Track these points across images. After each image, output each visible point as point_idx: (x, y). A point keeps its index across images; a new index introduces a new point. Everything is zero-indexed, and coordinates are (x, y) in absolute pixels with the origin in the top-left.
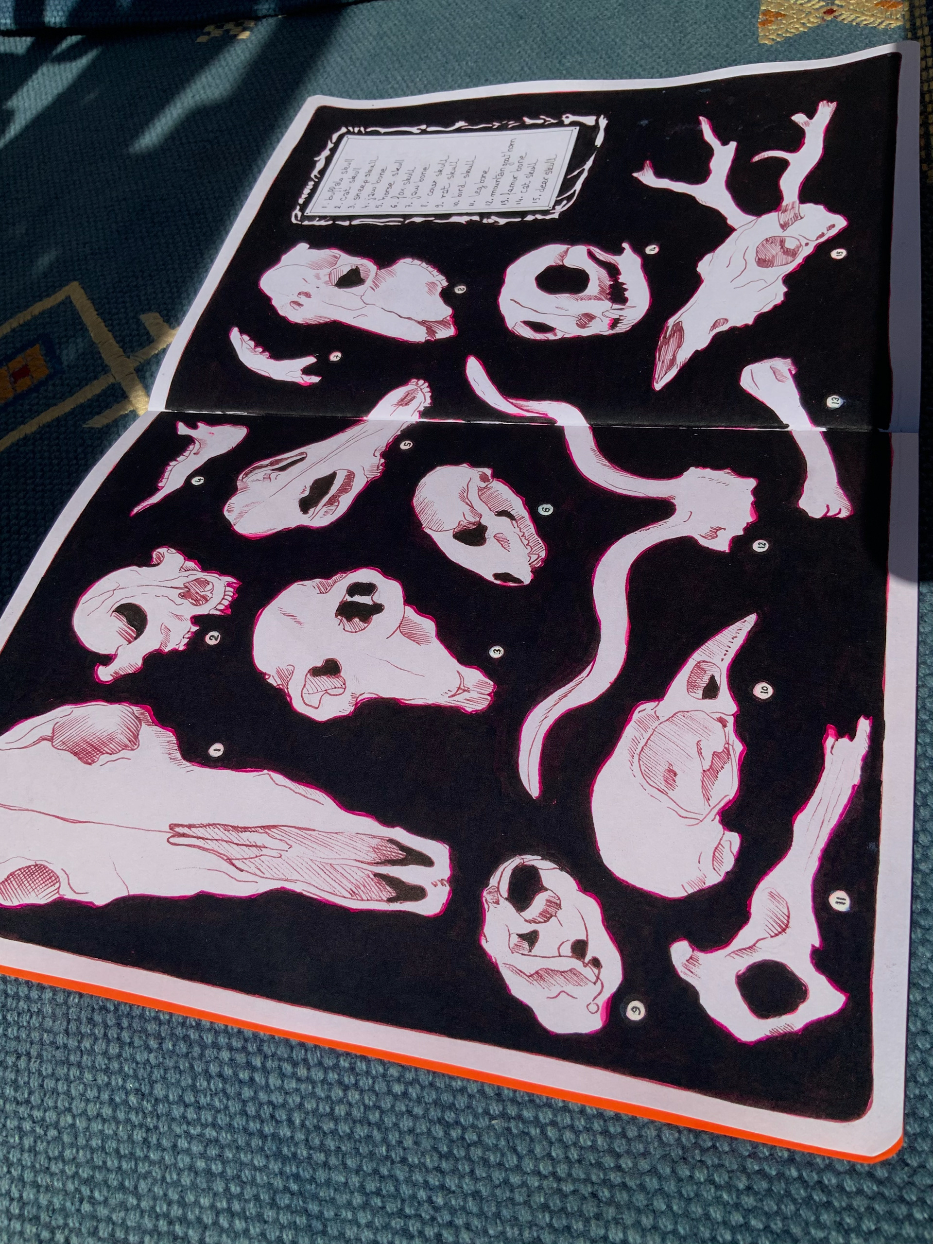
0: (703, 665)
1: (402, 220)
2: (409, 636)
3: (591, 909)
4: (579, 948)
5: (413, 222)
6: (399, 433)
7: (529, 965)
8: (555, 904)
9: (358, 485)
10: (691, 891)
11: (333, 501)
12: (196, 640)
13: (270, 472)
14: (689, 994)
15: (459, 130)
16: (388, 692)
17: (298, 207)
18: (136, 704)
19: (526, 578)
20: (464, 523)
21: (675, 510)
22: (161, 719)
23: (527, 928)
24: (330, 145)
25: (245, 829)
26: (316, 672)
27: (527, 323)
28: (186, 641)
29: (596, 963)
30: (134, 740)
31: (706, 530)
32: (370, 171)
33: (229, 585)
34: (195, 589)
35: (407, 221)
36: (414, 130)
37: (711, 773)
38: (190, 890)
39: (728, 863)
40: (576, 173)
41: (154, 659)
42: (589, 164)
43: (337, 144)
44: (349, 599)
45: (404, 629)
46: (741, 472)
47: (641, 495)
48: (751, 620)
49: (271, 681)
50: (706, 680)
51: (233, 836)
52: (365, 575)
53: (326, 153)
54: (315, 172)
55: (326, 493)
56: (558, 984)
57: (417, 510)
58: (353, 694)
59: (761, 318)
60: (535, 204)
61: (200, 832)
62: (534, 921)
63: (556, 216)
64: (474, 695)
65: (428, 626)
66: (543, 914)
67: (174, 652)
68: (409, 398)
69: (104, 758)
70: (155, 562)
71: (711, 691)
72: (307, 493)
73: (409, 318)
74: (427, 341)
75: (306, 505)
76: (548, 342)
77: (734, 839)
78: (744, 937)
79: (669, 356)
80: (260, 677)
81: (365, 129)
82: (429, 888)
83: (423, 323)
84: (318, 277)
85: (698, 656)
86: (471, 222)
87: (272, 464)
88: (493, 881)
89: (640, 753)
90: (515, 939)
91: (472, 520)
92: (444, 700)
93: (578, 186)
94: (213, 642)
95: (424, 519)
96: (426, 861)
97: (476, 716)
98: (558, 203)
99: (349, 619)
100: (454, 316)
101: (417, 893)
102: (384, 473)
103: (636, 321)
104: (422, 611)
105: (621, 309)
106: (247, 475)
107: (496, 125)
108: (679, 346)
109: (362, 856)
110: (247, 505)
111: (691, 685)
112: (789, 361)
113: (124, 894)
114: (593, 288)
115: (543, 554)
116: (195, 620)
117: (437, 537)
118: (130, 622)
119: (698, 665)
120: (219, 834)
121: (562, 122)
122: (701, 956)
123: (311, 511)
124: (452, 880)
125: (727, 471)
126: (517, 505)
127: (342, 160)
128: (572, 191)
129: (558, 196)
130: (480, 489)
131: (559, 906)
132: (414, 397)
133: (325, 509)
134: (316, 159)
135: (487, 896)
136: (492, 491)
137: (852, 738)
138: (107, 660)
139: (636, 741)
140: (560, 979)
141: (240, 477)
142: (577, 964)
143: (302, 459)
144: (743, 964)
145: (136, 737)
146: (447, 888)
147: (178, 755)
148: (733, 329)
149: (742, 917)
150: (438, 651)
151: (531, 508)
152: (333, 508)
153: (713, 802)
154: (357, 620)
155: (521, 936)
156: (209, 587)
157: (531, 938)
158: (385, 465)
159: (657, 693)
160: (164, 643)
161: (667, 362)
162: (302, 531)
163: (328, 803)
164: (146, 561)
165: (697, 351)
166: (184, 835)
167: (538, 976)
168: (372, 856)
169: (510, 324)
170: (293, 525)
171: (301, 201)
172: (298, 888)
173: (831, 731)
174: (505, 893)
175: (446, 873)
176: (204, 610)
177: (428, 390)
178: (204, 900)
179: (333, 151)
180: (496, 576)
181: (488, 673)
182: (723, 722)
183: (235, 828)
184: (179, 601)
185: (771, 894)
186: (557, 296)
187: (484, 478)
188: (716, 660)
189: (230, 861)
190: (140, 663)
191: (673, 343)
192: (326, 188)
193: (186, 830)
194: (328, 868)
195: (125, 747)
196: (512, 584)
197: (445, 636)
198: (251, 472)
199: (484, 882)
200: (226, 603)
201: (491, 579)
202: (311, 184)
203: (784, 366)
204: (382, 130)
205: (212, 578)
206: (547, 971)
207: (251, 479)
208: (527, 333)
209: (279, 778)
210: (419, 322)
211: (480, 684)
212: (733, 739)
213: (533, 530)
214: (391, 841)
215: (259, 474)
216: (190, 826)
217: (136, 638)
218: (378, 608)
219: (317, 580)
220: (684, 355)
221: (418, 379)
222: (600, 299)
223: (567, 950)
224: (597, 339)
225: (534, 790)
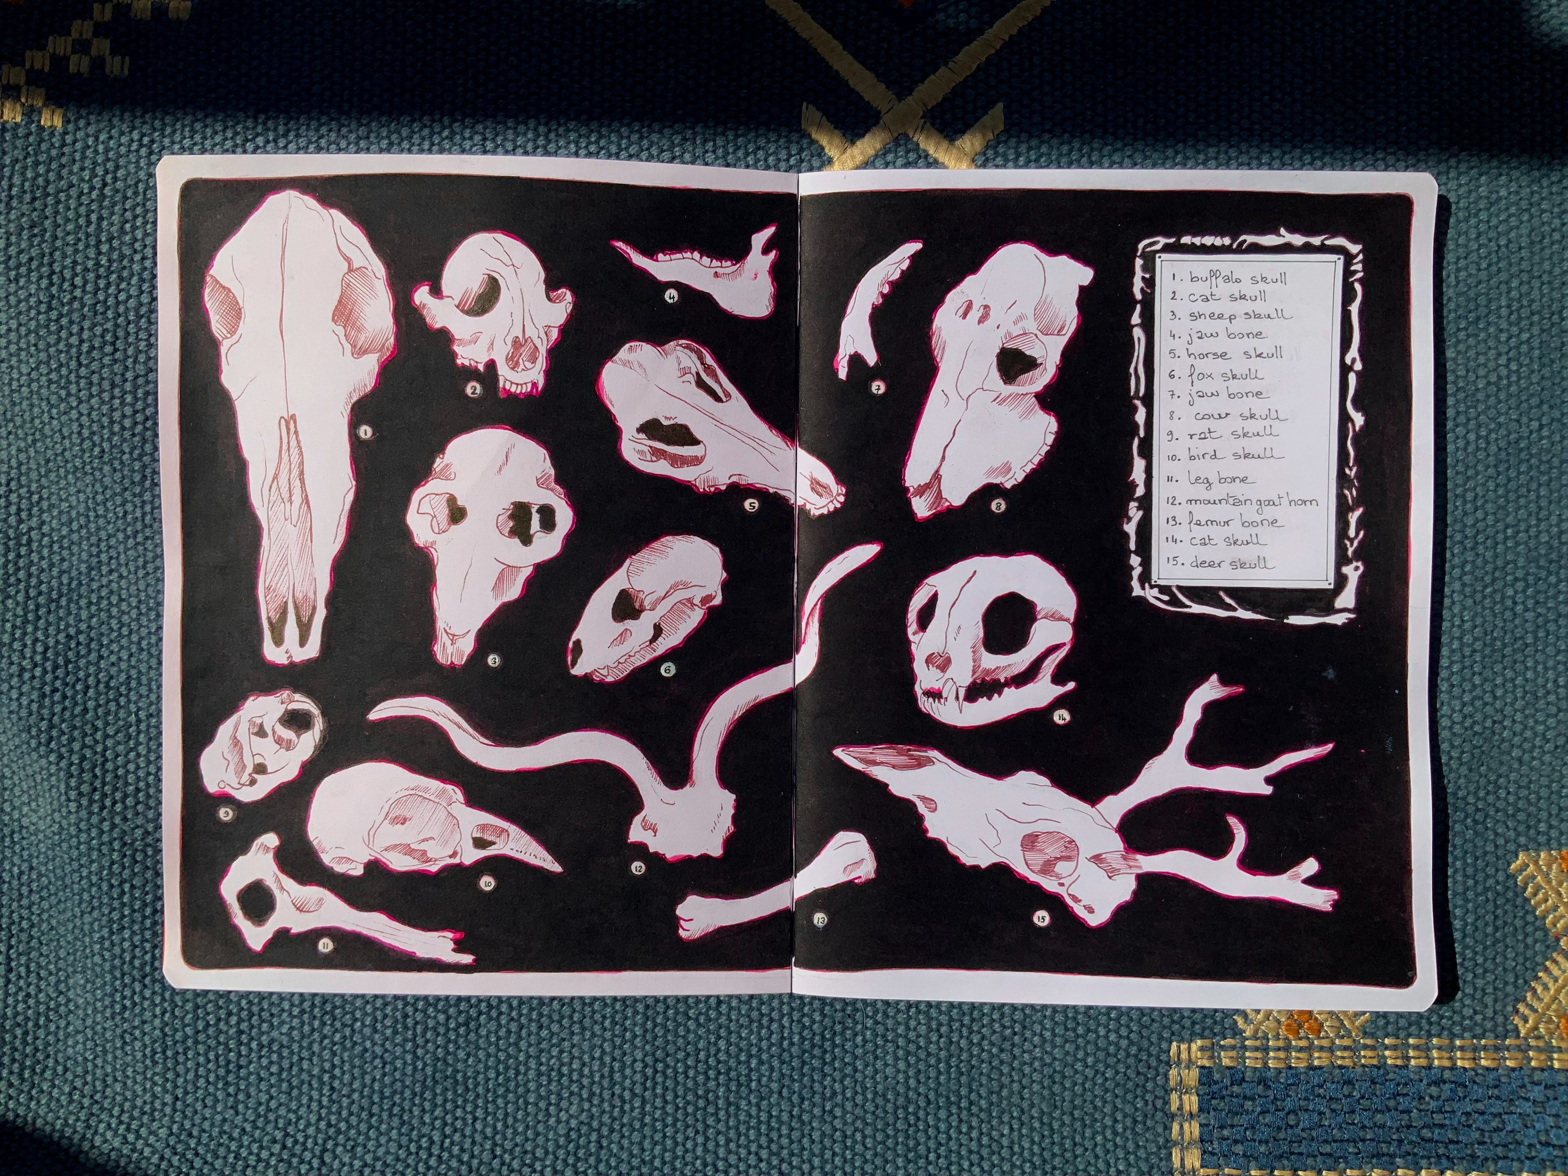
0: (505, 835)
1: (1142, 392)
2: (500, 578)
3: (290, 773)
4: (261, 769)
5: (1135, 409)
6: (771, 491)
7: (243, 735)
8: (288, 746)
9: (683, 474)
10: (315, 843)
11: (658, 454)
12: (470, 373)
13: (694, 371)
14: (244, 849)
15: (1344, 419)
16: (440, 573)
17: (1172, 240)
18: (396, 339)
19: (578, 670)
20: (641, 595)
21: (676, 788)
22: (386, 370)
23: (268, 729)
24: (1316, 241)
25: (302, 481)
26: (452, 501)
27: (934, 599)
28: (467, 363)
29: (253, 782)
30: (360, 352)
31: (651, 819)
32: (1258, 316)
33: (534, 385)
34: (525, 351)
35: (1138, 403)
36: (1353, 352)
37: (408, 850)
38: (247, 452)
39: (340, 868)
40: (1228, 600)
41: (444, 337)
42: (1244, 614)
43: (1323, 249)
44: (534, 511)
45: (508, 571)
46: (728, 843)
47: (695, 755)
48: (557, 868)
49: (438, 461)
50: (491, 838)
51: (295, 472)
52: (565, 517)
53: (1298, 240)
54: (1250, 239)
55: (668, 443)
56: (233, 758)
57: (655, 545)
58: (433, 543)
59: (939, 846)
60: (1164, 560)
61: (293, 443)
62: (274, 732)
63: (1137, 591)
64: (450, 649)
65: (513, 592)
66: (280, 738)
67: (454, 355)
68: (820, 490)
69: (340, 330)
70: (553, 295)
71: (479, 843)
72: (665, 423)
73: (943, 458)
74: (907, 489)
75: (651, 428)
76: (905, 627)
77: (359, 871)
78: (289, 883)
79: (878, 759)
80: (441, 449)
81: (1360, 280)
82: (283, 648)
83: (937, 476)
84: (1021, 318)
85: (513, 829)
86: (1133, 486)
87: (708, 369)
88: (297, 696)
89: (415, 794)
90: (259, 721)
91: (646, 603)
92: (440, 624)
93: (1197, 609)
94: (469, 391)
95: (644, 555)
96: (303, 640)
97: (431, 655)
98: (1164, 590)
99: (512, 517)
100: (951, 510)
101: (278, 641)
102: (706, 496)
103: (937, 716)
104: (529, 583)
105: (957, 698)
106: (688, 347)
107: (1352, 473)
108: (894, 767)
109: (298, 588)
110: (640, 366)
111: (483, 827)
112: (873, 876)
113: (234, 396)
114: (991, 661)
115: (610, 679)
116: (491, 365)
117: (621, 574)
118: (480, 297)
119: (503, 830)
120: (295, 459)
121: (1348, 562)
122: (270, 855)
123: (642, 436)
124: (292, 665)
125: (732, 829)
126: (672, 639)
127: (1283, 267)
128: (1187, 602)
129: (1179, 588)
130: (690, 600)
131: (288, 749)
132: (821, 496)
133: (646, 449)
134: (1282, 231)
135: (286, 694)
136: (689, 612)
137: (454, 950)
138: (436, 291)
139: (427, 789)
140: (236, 759)
141: (681, 342)
142: (250, 769)
143: (718, 399)
144: (270, 882)
145: (366, 352)
146: (286, 662)
147: (355, 399)
148: (920, 818)
149: (303, 880)
150: (489, 606)
151: (670, 655)
152: (649, 457)
153: (385, 854)
154: (511, 524)
155: (261, 725)
156: (529, 365)
157: (261, 733)
158: (718, 492)
159: (473, 800)
160: (462, 342)
161: (871, 757)
162: (616, 432)
163: (335, 548)
164: (552, 285)
165: (887, 785)
166: (288, 429)
167: (236, 743)
168: (299, 596)
169: (932, 580)
170: (620, 423)
171: (1186, 240)
172: (265, 542)
173: (458, 935)
174: (290, 707)
175: (297, 659)
176: (503, 370)
177: (832, 509)
178: (242, 466)
179: (1307, 249)
180: (578, 643)
181: (472, 658)
182: (454, 855)
183: (302, 473)
184: (509, 341)
185: (321, 900)
186: (981, 624)
187: (706, 599)
188: (511, 844)
189: (276, 477)
190: (438, 326)
191: (903, 759)
192: (1215, 266)
193: (292, 430)
194: (284, 563)
195: (354, 346)
196: (569, 659)
197: (505, 610)
198: (692, 350)
199: (297, 688)
200: (513, 390)
201: (574, 638)
202: (1227, 241)
203: (867, 869)
204: (1354, 308)
205: (541, 363)
206: (241, 748)
207: (680, 354)
208: (918, 600)
209: (350, 497)
210: (937, 471)
211: (460, 653)
212: (441, 864)
213: (638, 663)
214: (314, 609)
215: (690, 361)
216: (296, 432)
217: (462, 311)
218: (526, 540)
219: (552, 472)
220: (880, 773)
221: (846, 495)
222: (974, 672)
223: (258, 760)
224: (911, 678)
225: (373, 716)
